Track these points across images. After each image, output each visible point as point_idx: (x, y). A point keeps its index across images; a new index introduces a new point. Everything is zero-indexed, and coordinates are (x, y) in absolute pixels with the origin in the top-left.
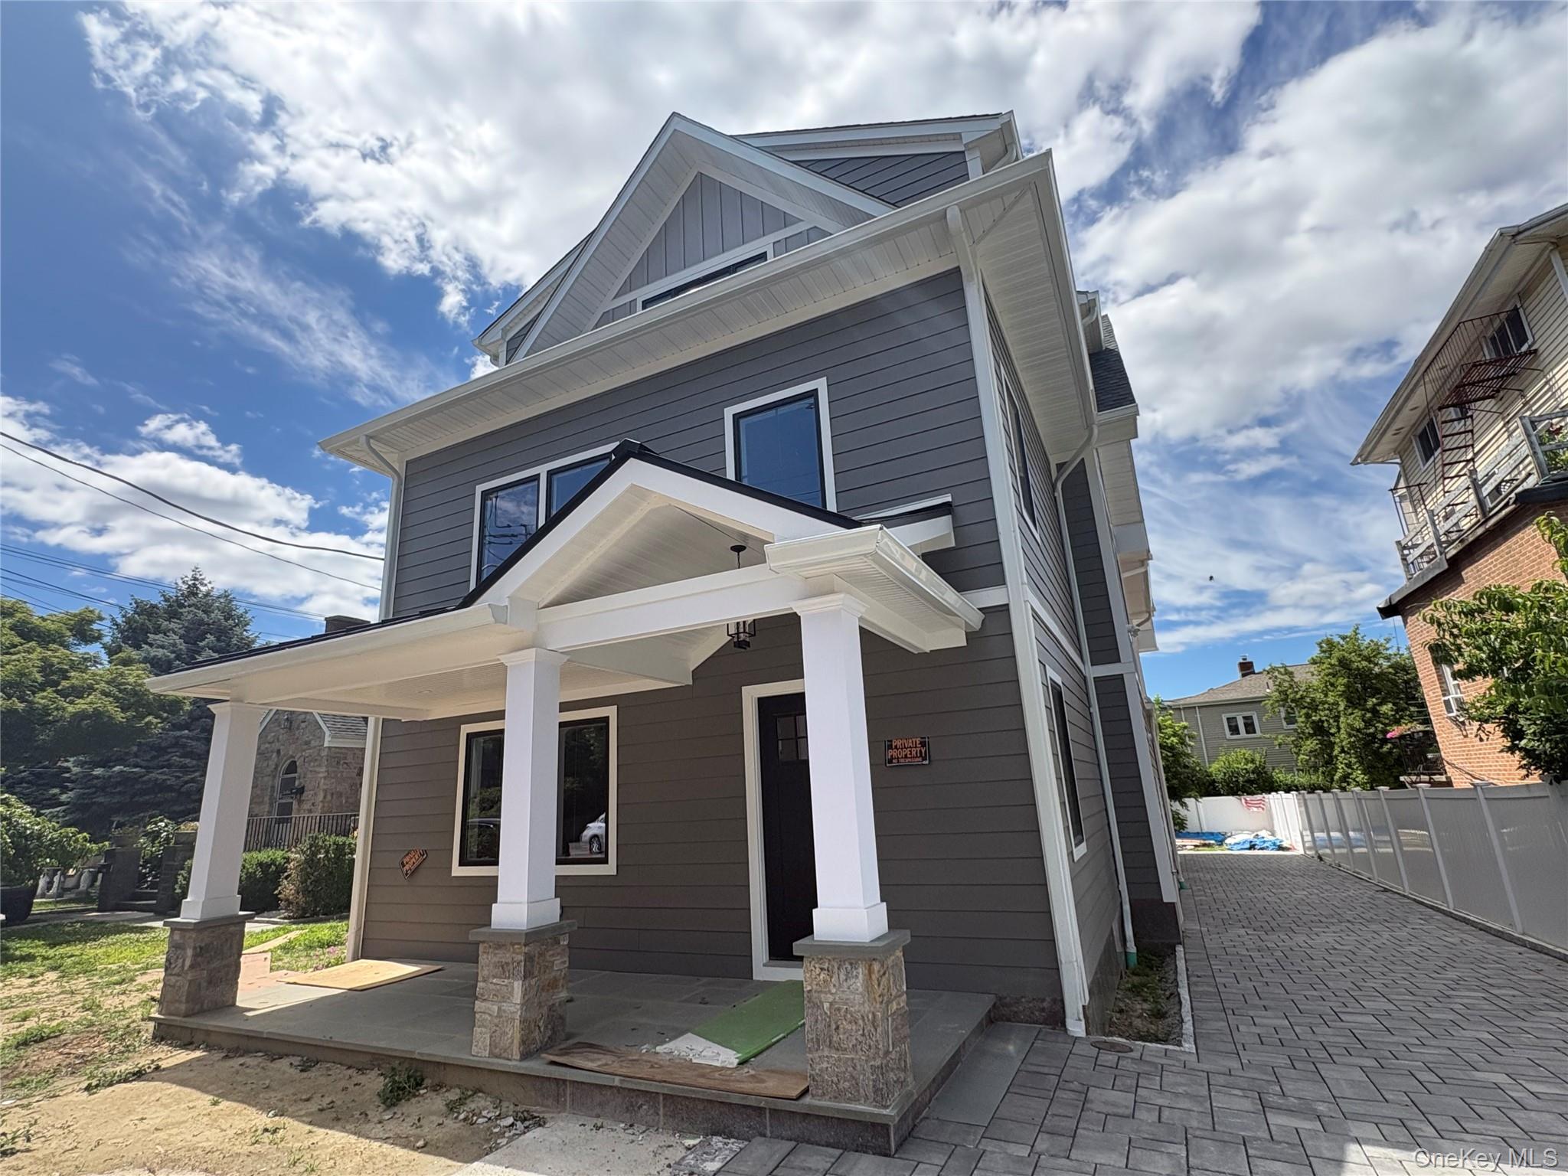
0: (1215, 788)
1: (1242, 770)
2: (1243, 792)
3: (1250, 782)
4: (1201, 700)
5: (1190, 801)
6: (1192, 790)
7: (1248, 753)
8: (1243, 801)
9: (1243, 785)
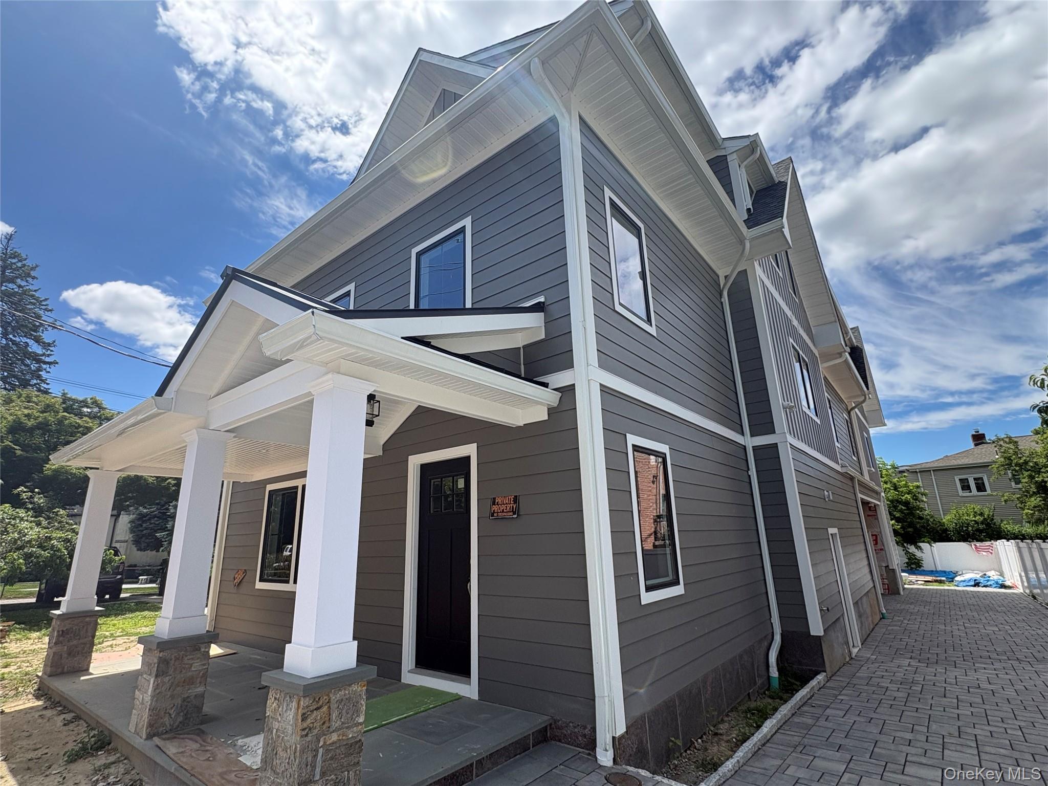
0: (948, 535)
1: (972, 521)
2: (973, 539)
3: (981, 531)
4: (936, 465)
5: (924, 546)
6: (925, 537)
7: (977, 508)
8: (973, 546)
9: (973, 534)
